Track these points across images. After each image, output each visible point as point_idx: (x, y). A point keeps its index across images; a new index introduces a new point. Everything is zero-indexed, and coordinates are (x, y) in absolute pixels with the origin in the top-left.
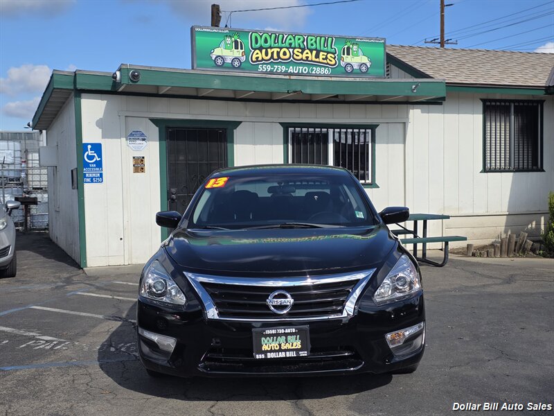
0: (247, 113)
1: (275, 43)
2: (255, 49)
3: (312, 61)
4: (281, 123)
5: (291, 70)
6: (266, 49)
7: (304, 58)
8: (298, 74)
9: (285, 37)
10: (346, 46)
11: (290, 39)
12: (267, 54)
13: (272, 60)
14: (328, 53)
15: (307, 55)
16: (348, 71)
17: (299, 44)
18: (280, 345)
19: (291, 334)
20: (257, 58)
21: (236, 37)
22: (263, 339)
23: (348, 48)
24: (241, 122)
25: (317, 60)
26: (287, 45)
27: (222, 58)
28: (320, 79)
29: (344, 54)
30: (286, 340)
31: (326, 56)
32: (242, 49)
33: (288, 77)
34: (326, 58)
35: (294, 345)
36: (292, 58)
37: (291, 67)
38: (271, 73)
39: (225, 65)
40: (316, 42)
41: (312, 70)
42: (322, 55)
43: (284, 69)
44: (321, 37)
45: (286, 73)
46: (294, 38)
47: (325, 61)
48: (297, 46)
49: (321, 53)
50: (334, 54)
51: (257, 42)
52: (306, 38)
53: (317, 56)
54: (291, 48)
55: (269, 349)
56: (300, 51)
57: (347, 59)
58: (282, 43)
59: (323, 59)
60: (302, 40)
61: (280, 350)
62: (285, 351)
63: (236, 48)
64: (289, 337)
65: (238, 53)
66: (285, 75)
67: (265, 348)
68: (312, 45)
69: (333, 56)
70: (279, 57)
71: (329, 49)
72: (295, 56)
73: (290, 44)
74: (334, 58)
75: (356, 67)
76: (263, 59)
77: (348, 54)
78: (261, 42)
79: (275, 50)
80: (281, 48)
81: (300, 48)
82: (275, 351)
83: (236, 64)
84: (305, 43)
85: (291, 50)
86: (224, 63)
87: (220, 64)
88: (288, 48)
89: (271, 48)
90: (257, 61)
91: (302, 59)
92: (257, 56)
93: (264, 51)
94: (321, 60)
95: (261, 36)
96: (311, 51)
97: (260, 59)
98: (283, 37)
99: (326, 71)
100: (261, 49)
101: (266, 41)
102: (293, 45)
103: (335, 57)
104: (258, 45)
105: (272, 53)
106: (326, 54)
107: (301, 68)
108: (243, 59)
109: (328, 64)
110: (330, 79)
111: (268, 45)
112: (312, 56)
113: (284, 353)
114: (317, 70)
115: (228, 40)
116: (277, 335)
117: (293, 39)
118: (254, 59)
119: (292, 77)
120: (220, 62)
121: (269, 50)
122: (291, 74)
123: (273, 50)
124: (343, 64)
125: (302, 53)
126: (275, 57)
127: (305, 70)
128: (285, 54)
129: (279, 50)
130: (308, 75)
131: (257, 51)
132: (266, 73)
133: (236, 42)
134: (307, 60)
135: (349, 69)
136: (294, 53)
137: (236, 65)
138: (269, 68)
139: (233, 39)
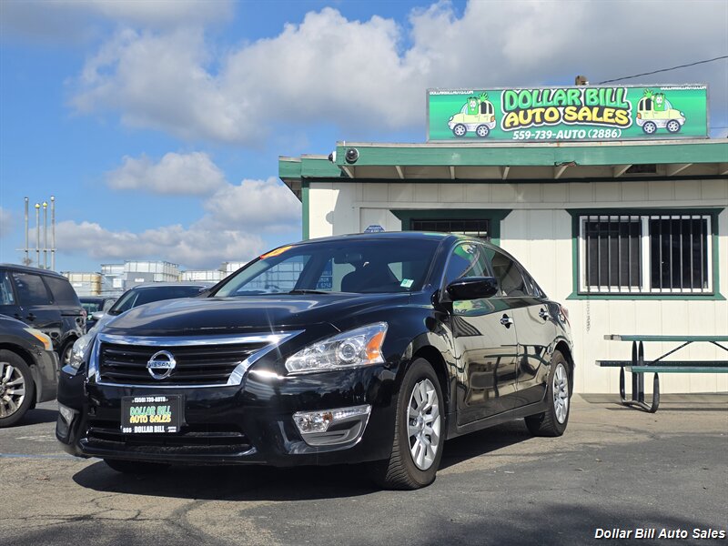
0: (520, 198)
1: (538, 102)
2: (509, 112)
3: (592, 121)
4: (568, 210)
5: (560, 135)
6: (525, 110)
7: (581, 119)
8: (570, 140)
9: (553, 92)
10: (645, 99)
11: (560, 95)
12: (525, 117)
13: (533, 124)
14: (617, 109)
15: (585, 114)
16: (649, 131)
17: (573, 101)
18: (149, 417)
19: (161, 404)
20: (512, 123)
21: (483, 99)
22: (132, 408)
23: (648, 102)
24: (511, 210)
25: (600, 119)
26: (556, 103)
27: (464, 126)
28: (604, 144)
29: (641, 109)
30: (156, 411)
31: (614, 113)
32: (491, 112)
33: (555, 145)
34: (614, 116)
35: (164, 418)
36: (562, 120)
37: (561, 132)
38: (532, 140)
39: (467, 135)
40: (598, 96)
41: (592, 134)
42: (607, 113)
43: (550, 134)
44: (606, 89)
45: (553, 140)
46: (566, 92)
47: (612, 121)
48: (570, 103)
49: (606, 110)
50: (625, 109)
51: (512, 102)
52: (583, 91)
53: (600, 114)
54: (560, 106)
55: (137, 422)
56: (575, 109)
57: (647, 115)
58: (548, 101)
59: (609, 118)
60: (577, 94)
61: (149, 424)
62: (154, 424)
63: (484, 111)
64: (159, 408)
65: (485, 119)
66: (551, 142)
67: (133, 420)
68: (592, 100)
69: (625, 113)
70: (543, 119)
71: (619, 104)
72: (566, 117)
73: (560, 102)
74: (627, 116)
75: (660, 125)
76: (520, 124)
77: (648, 108)
78: (517, 102)
79: (538, 111)
80: (546, 108)
81: (574, 105)
82: (143, 424)
83: (483, 132)
84: (582, 99)
85: (561, 109)
86: (465, 133)
87: (461, 133)
88: (556, 107)
89: (531, 108)
90: (512, 126)
91: (577, 120)
92: (512, 120)
93: (521, 113)
94: (606, 119)
95: (518, 95)
96: (591, 108)
97: (516, 123)
98: (550, 93)
99: (614, 134)
100: (517, 111)
101: (525, 100)
102: (563, 103)
103: (628, 114)
104: (514, 107)
105: (534, 115)
106: (613, 110)
107: (575, 131)
108: (492, 125)
109: (616, 124)
110: (619, 144)
111: (527, 105)
112: (592, 115)
113: (152, 427)
114: (601, 133)
115: (473, 103)
116: (147, 404)
117: (564, 94)
118: (507, 125)
119: (562, 145)
120: (460, 131)
121: (529, 111)
122: (560, 141)
123: (534, 111)
124: (640, 123)
125: (577, 112)
126: (538, 119)
127: (581, 133)
128: (552, 114)
129: (543, 110)
130: (586, 140)
131: (513, 114)
132: (524, 141)
133: (483, 105)
134: (585, 121)
135: (650, 129)
136: (565, 113)
137: (483, 134)
138: (529, 135)
139: (479, 101)
